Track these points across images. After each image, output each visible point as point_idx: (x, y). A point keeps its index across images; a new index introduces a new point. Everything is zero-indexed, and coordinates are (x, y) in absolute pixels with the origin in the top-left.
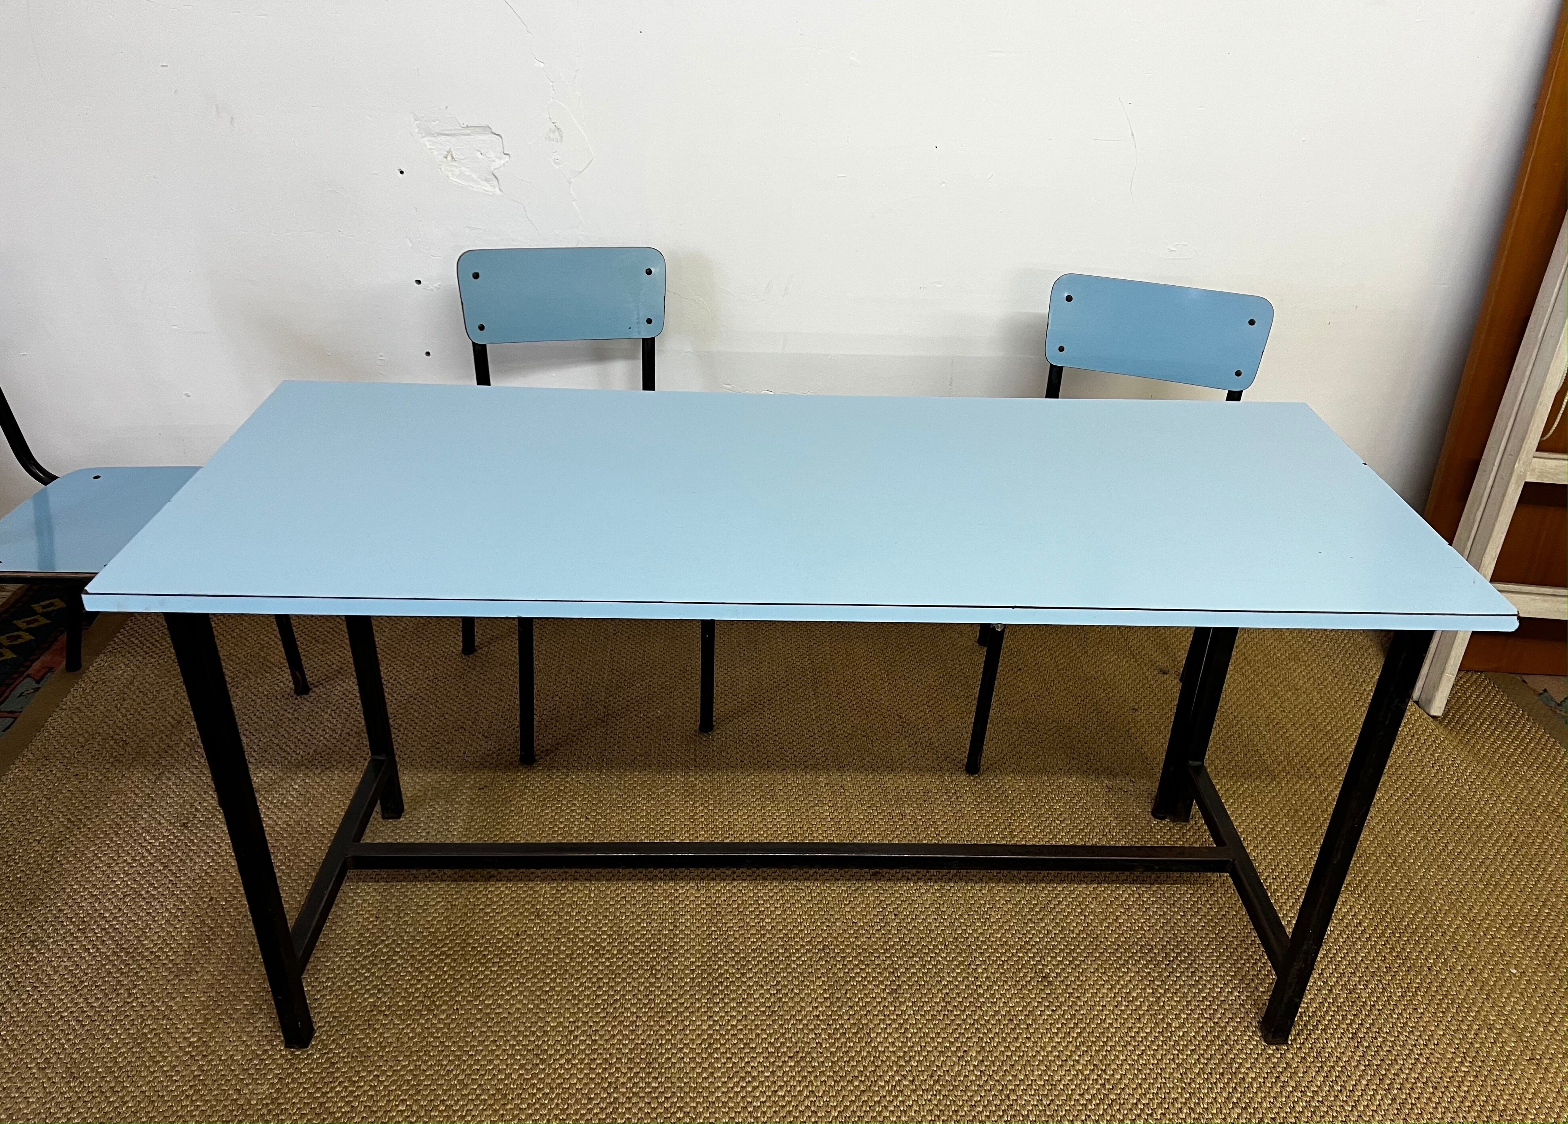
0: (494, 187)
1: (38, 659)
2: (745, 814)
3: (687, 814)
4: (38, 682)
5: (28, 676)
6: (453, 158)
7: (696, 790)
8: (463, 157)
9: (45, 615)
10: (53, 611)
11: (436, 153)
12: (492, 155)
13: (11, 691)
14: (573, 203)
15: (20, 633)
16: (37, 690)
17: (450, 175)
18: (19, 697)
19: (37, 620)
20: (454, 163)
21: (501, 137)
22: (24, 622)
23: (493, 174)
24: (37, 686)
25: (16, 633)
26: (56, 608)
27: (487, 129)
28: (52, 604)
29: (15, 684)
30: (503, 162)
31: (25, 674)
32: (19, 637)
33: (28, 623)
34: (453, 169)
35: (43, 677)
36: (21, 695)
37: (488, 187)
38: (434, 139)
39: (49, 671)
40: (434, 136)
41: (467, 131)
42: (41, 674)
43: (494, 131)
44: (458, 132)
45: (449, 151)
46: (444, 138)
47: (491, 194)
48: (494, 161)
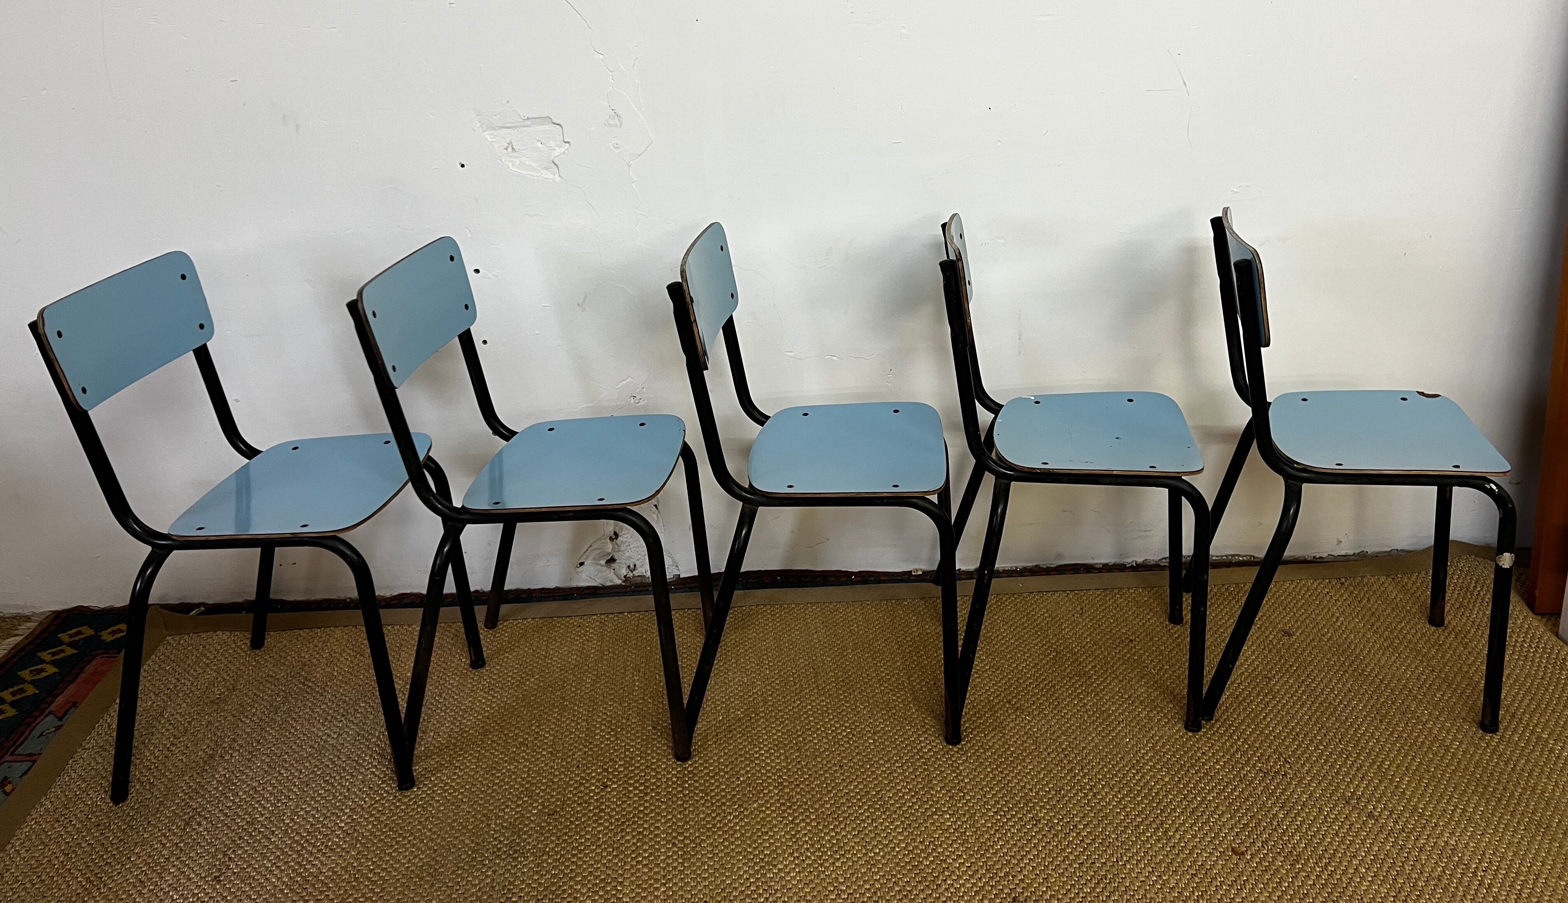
0: (554, 174)
1: (62, 693)
2: (854, 829)
3: (787, 833)
4: (60, 719)
5: (50, 713)
6: (513, 149)
7: (794, 803)
8: (524, 148)
9: (72, 644)
10: (80, 639)
11: (496, 145)
12: (552, 143)
13: (31, 731)
14: (633, 184)
15: (43, 666)
16: (58, 728)
17: (510, 165)
18: (39, 737)
19: (62, 651)
20: (515, 154)
21: (561, 127)
22: (48, 654)
23: (553, 162)
24: (59, 723)
25: (40, 666)
26: (84, 636)
27: (547, 120)
28: (80, 633)
29: (36, 722)
30: (563, 150)
31: (47, 711)
32: (42, 670)
33: (53, 654)
34: (512, 159)
35: (65, 714)
36: (41, 735)
37: (548, 175)
38: (494, 132)
39: (74, 705)
40: (493, 128)
41: (528, 123)
42: (64, 710)
43: (554, 121)
44: (518, 125)
45: (510, 143)
46: (505, 131)
47: (551, 181)
48: (555, 150)
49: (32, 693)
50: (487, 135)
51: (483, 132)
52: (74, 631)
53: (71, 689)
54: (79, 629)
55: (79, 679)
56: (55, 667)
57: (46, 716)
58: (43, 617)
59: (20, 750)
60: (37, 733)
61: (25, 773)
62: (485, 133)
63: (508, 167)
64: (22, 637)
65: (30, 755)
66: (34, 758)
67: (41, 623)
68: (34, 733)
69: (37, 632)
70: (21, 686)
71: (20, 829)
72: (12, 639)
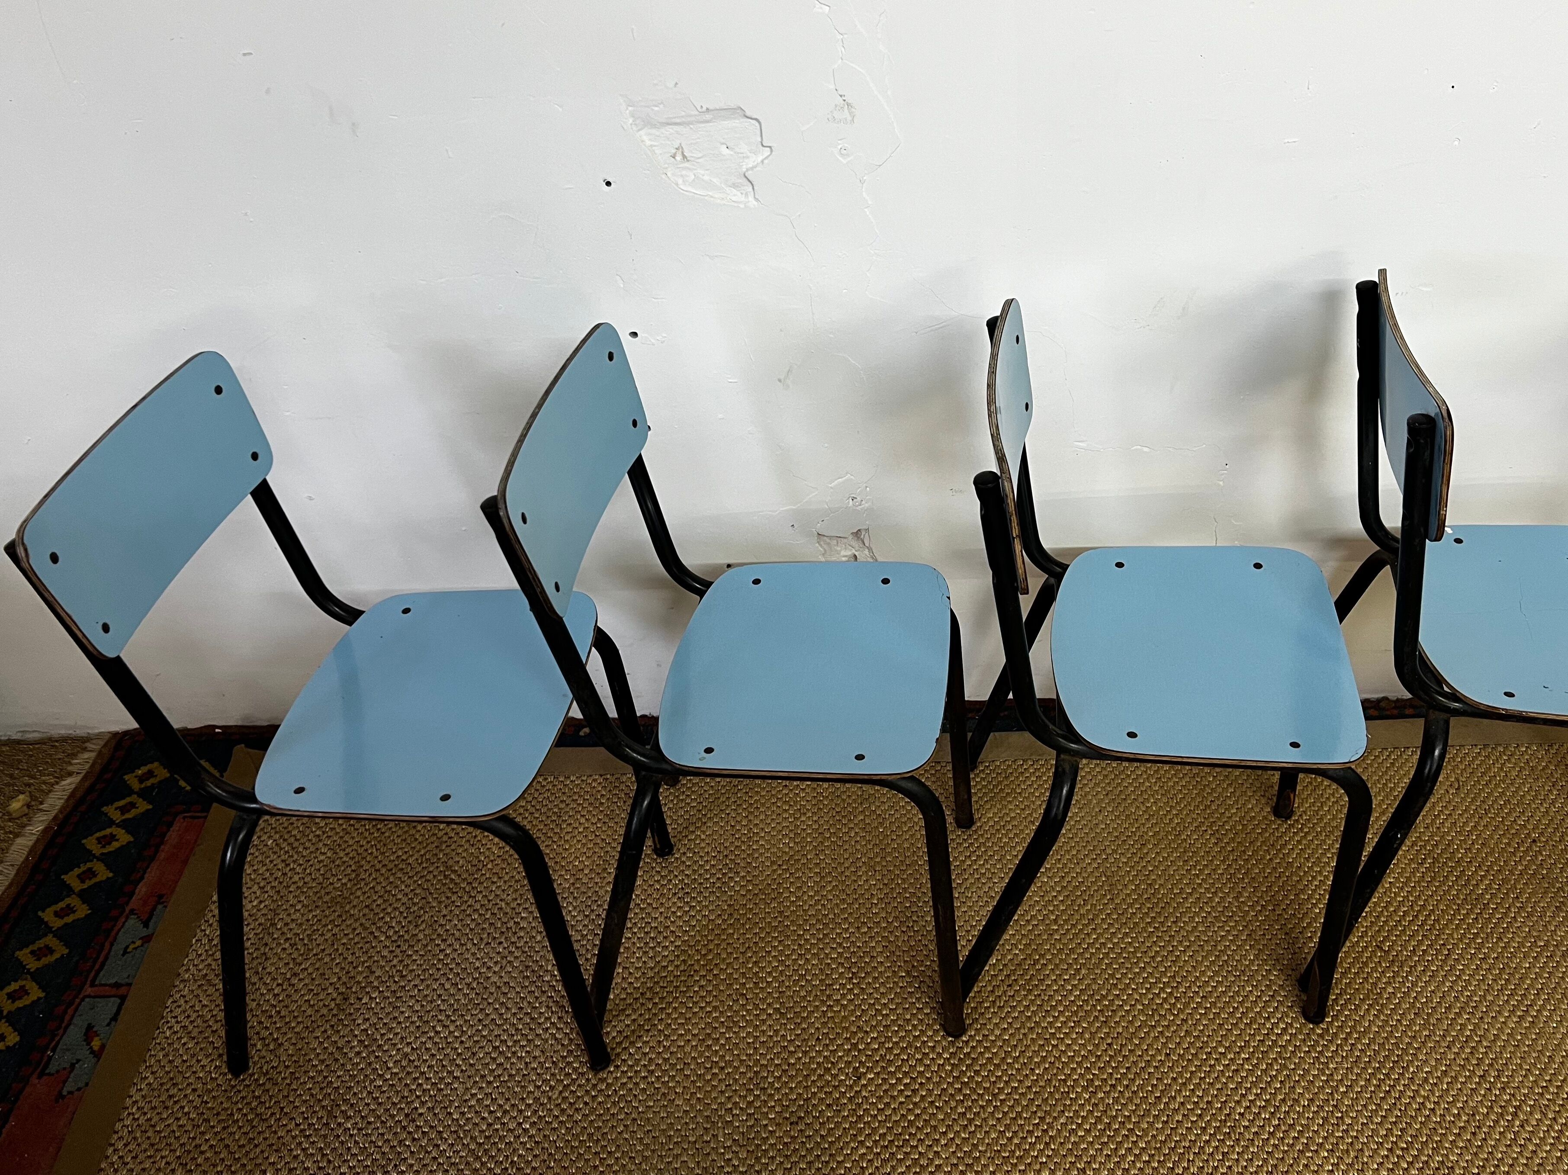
0: (747, 195)
1: (142, 878)
4: (146, 925)
5: (132, 912)
6: (684, 157)
8: (700, 155)
9: (144, 794)
10: (153, 786)
11: (658, 151)
12: (745, 148)
13: (112, 945)
14: (866, 210)
15: (113, 830)
16: (147, 939)
17: (680, 181)
18: (123, 955)
19: (133, 805)
20: (686, 165)
21: (759, 122)
22: (116, 809)
23: (746, 177)
24: (145, 932)
25: (108, 831)
26: (158, 779)
27: (737, 112)
28: (151, 773)
29: (116, 929)
30: (760, 158)
31: (127, 909)
32: (112, 838)
33: (122, 810)
34: (684, 172)
35: (152, 915)
36: (125, 952)
37: (736, 195)
38: (654, 131)
39: (160, 899)
40: (654, 126)
41: (708, 117)
42: (148, 908)
43: (748, 114)
44: (693, 119)
45: (679, 148)
46: (670, 130)
47: (742, 206)
48: (748, 157)
49: (104, 878)
50: (644, 135)
51: (639, 130)
52: (144, 769)
53: (152, 875)
54: (149, 767)
55: (162, 855)
56: (128, 832)
57: (127, 918)
58: (102, 743)
59: (103, 978)
60: (118, 948)
61: (115, 1018)
62: (642, 132)
63: (677, 184)
64: (79, 777)
65: (117, 985)
66: (123, 991)
67: (100, 753)
68: (114, 948)
69: (98, 767)
70: (89, 865)
71: (120, 1120)
72: (69, 780)
